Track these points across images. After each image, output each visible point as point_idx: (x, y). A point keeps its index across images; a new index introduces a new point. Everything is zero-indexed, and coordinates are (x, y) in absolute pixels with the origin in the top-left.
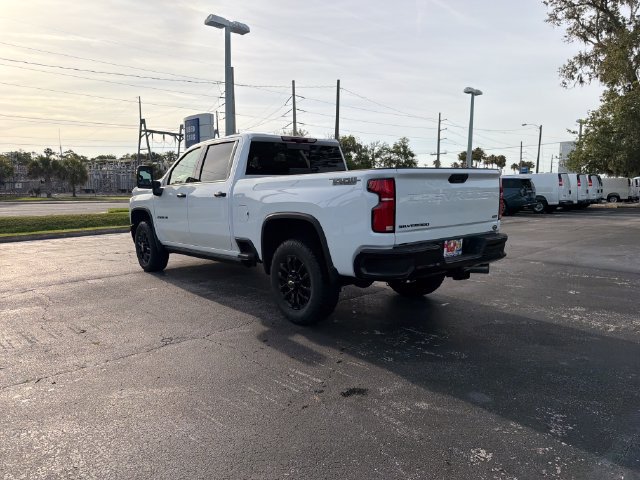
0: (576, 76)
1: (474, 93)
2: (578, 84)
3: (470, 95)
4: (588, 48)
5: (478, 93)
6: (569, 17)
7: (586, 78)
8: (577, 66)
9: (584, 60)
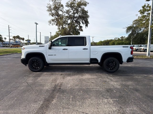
0: (51, 23)
1: (37, 24)
2: (52, 25)
3: (36, 24)
4: (53, 18)
5: (38, 24)
6: (50, 11)
7: (53, 24)
8: (52, 21)
9: (53, 20)
